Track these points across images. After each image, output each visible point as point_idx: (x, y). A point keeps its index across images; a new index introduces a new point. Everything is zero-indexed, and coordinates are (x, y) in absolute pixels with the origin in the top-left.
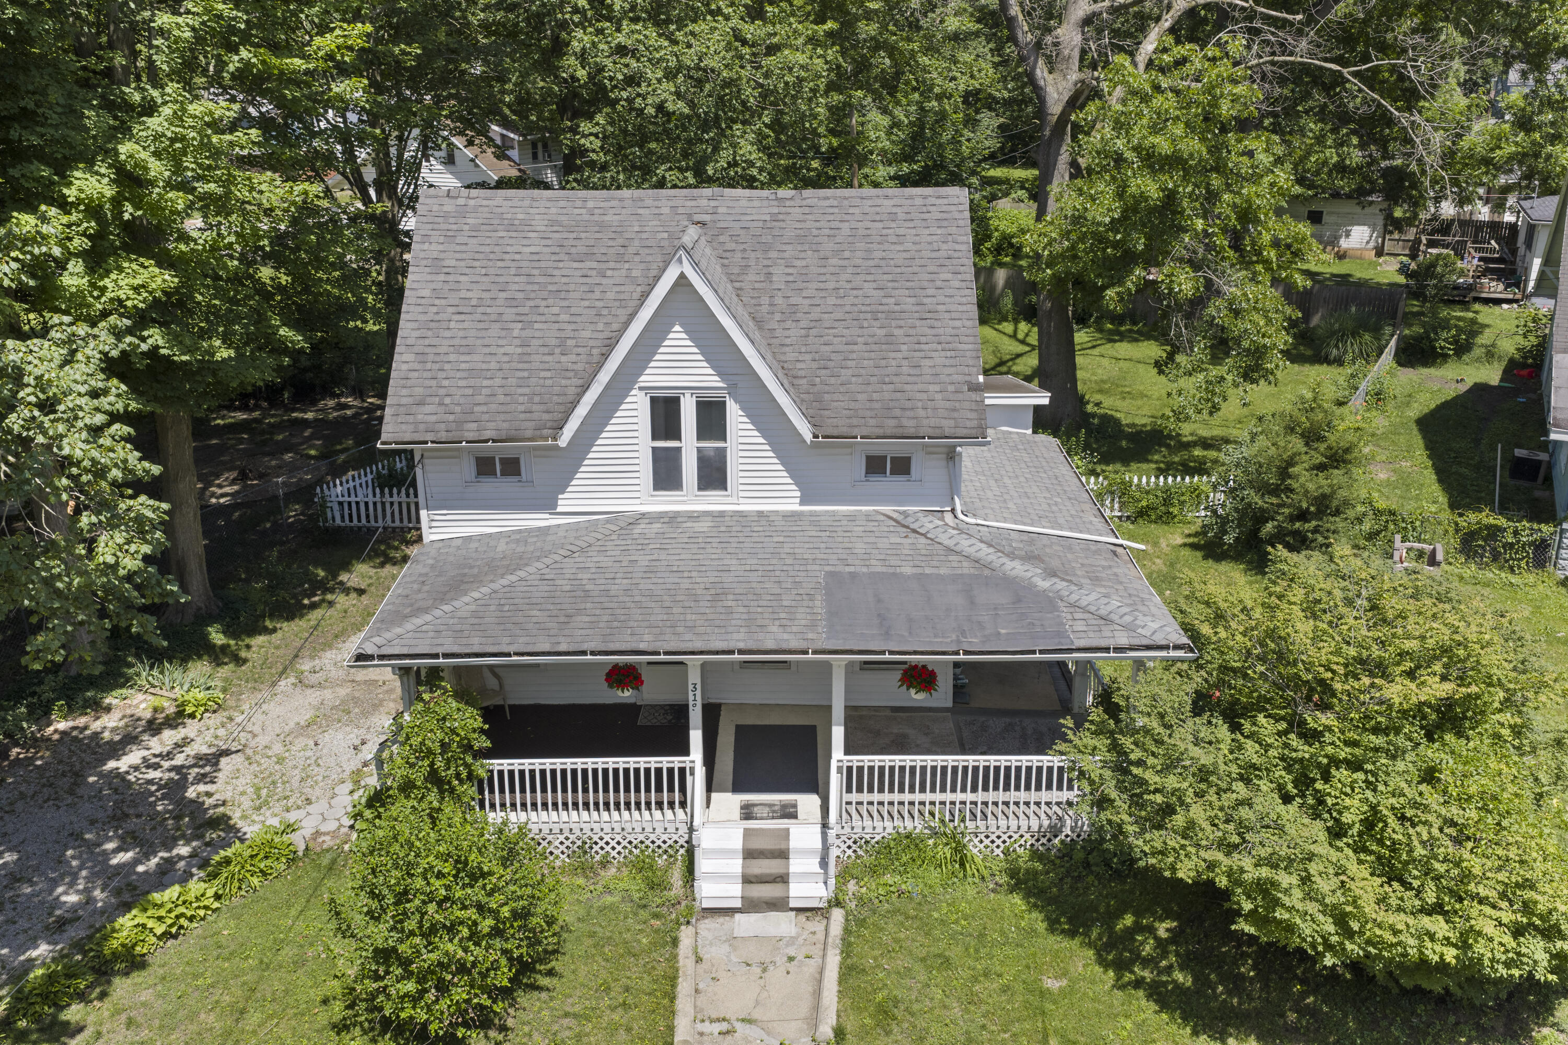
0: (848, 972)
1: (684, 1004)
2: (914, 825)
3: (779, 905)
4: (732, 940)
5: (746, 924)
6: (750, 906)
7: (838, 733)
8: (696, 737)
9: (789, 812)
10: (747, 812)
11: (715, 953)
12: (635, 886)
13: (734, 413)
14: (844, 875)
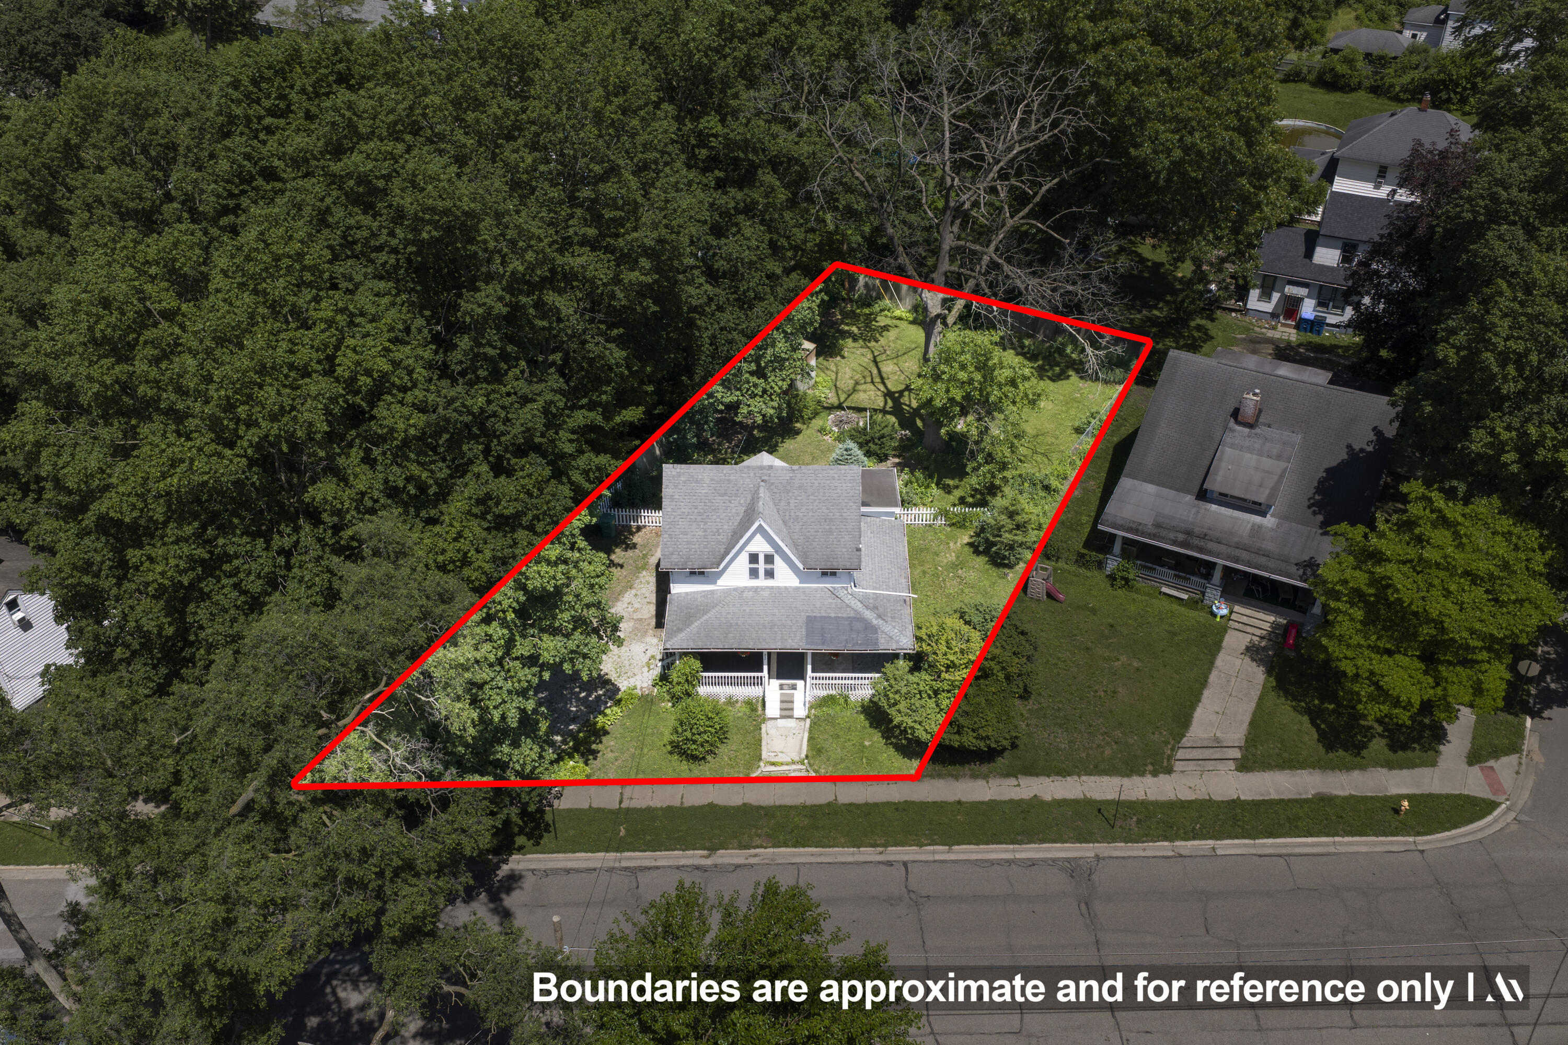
0: (811, 739)
1: (764, 748)
2: (833, 692)
3: (791, 717)
4: (777, 728)
5: (782, 723)
6: (782, 717)
7: (809, 667)
8: (765, 668)
9: (794, 687)
10: (781, 687)
11: (772, 732)
12: (748, 711)
13: (777, 558)
14: (811, 708)
